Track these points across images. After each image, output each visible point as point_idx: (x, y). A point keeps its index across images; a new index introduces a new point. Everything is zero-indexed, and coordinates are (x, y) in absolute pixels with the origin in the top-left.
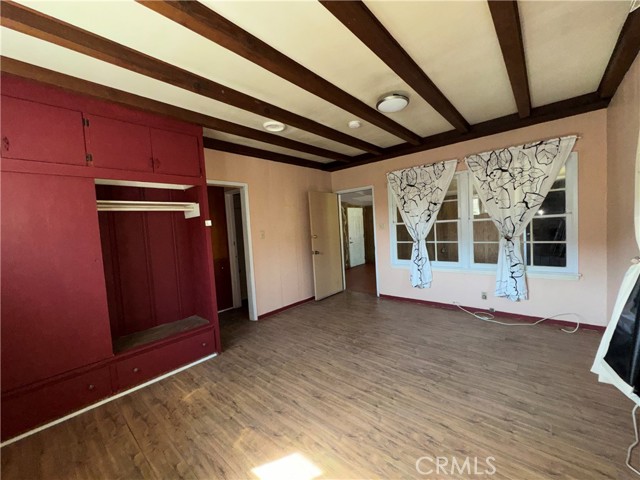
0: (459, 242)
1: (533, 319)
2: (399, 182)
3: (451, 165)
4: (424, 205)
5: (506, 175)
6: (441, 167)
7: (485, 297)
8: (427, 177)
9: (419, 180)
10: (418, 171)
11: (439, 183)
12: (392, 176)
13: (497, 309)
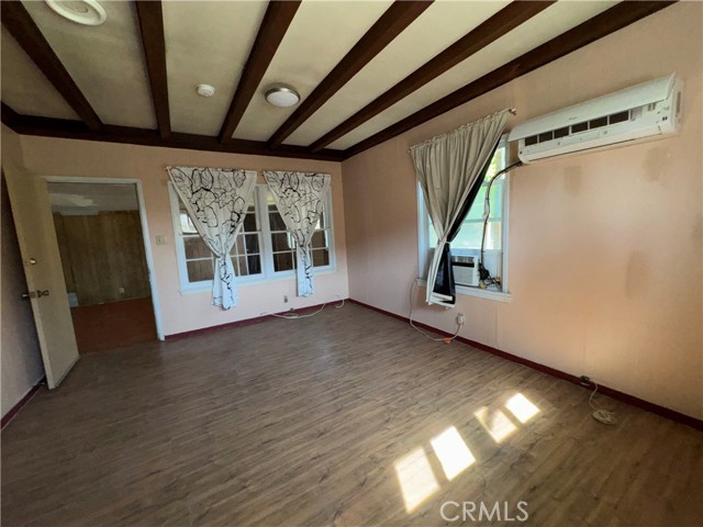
0: (261, 254)
1: (319, 307)
2: (187, 182)
3: (252, 176)
4: (224, 215)
5: (296, 195)
6: (241, 175)
7: (286, 300)
8: (226, 183)
9: (216, 185)
10: (215, 174)
11: (240, 192)
12: (176, 172)
13: (296, 308)
